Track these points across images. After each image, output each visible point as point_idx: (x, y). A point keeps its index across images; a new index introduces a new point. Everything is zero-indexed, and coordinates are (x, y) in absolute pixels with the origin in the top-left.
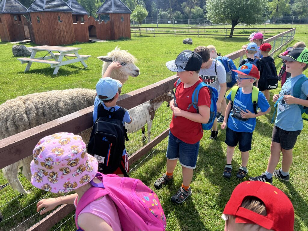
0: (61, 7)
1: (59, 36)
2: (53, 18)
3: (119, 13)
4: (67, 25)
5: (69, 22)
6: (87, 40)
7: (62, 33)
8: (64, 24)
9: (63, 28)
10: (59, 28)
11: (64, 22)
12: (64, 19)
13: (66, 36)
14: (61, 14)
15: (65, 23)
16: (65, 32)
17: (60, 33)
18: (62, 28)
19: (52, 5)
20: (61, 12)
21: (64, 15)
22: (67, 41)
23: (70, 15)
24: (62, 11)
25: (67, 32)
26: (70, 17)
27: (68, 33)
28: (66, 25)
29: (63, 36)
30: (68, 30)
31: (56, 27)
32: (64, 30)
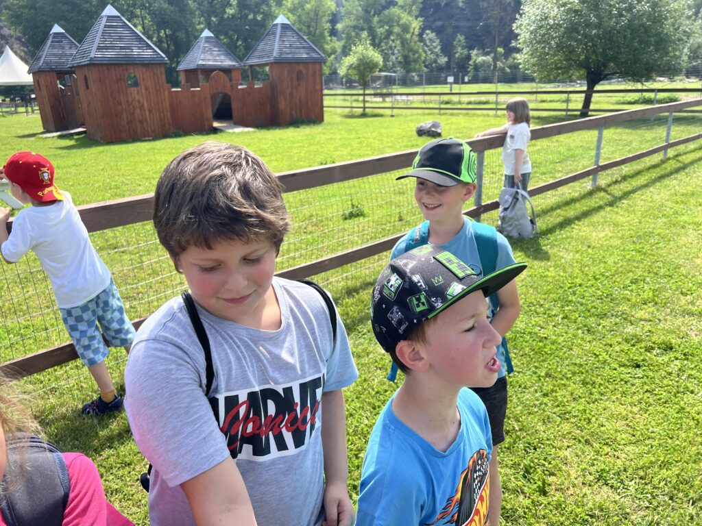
0: (136, 52)
1: (129, 119)
2: (114, 78)
3: (291, 63)
4: (151, 94)
5: (155, 87)
6: (207, 127)
7: (138, 112)
8: (143, 91)
9: (141, 99)
10: (130, 100)
11: (143, 88)
12: (143, 79)
13: (148, 120)
14: (136, 69)
15: (147, 89)
16: (144, 110)
17: (133, 113)
18: (139, 101)
19: (113, 48)
20: (137, 64)
21: (144, 70)
22: (150, 130)
23: (159, 71)
24: (138, 62)
25: (150, 111)
26: (159, 74)
27: (154, 111)
28: (149, 93)
29: (141, 118)
30: (153, 105)
31: (122, 99)
32: (143, 105)
